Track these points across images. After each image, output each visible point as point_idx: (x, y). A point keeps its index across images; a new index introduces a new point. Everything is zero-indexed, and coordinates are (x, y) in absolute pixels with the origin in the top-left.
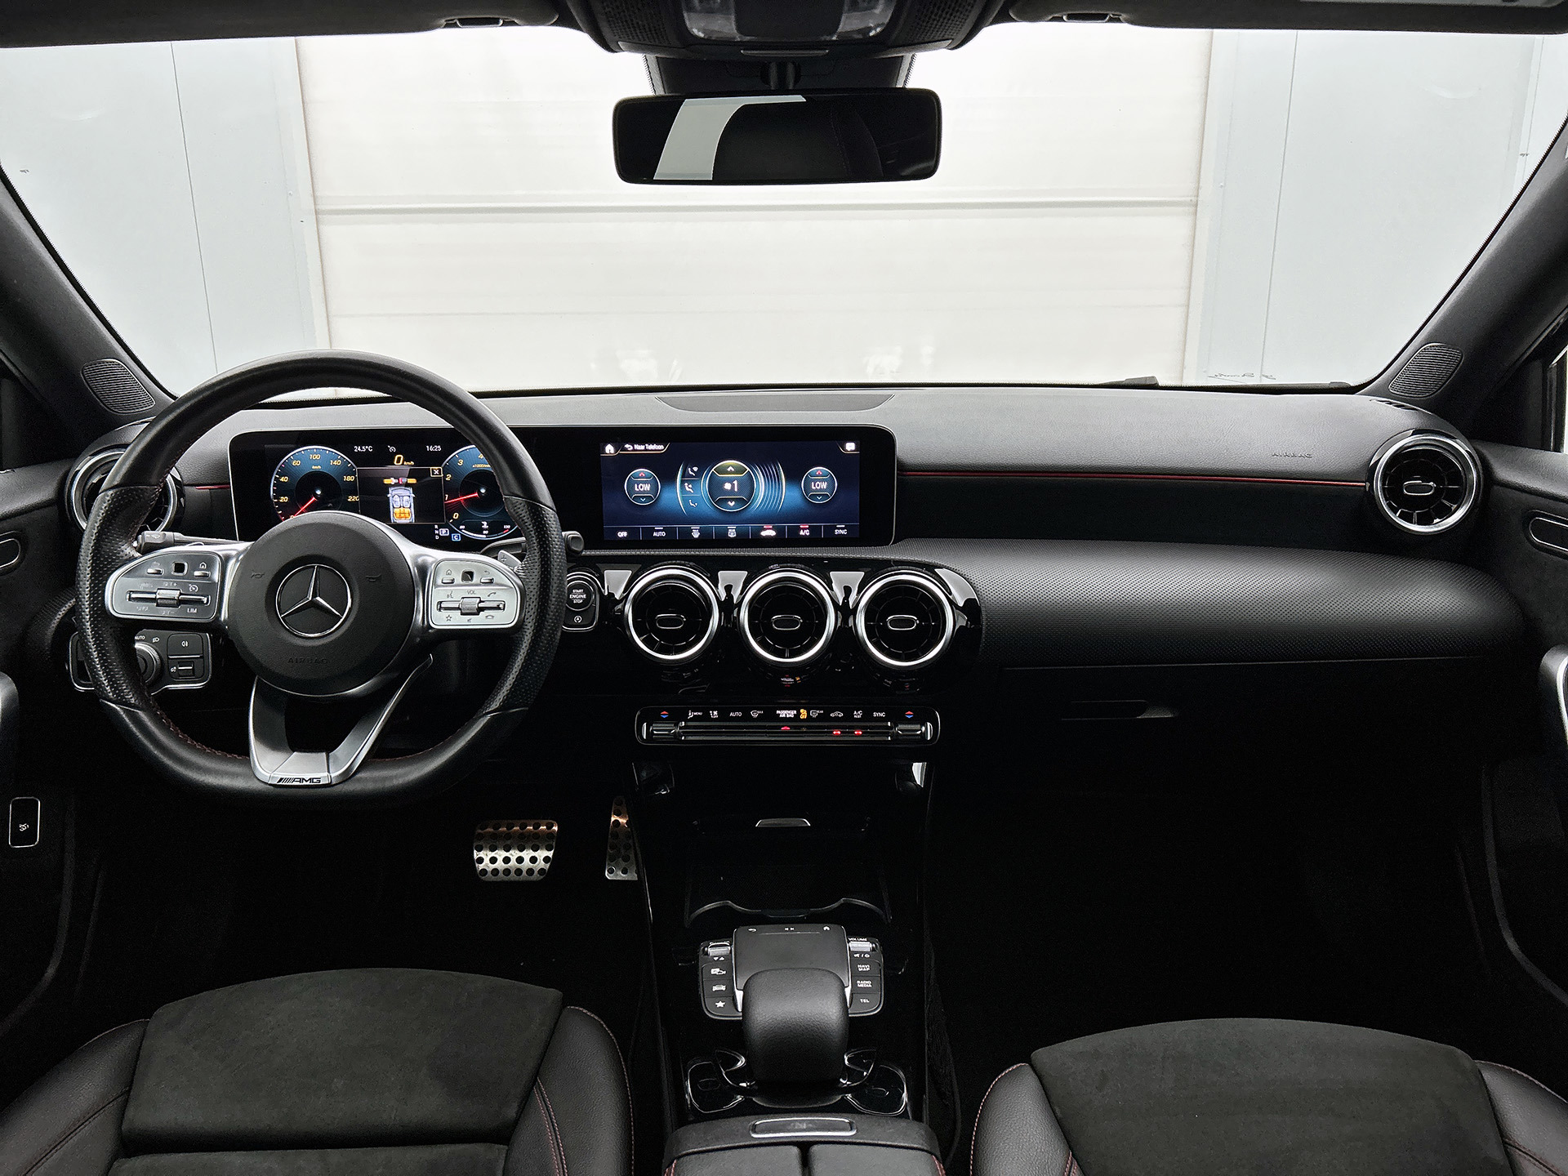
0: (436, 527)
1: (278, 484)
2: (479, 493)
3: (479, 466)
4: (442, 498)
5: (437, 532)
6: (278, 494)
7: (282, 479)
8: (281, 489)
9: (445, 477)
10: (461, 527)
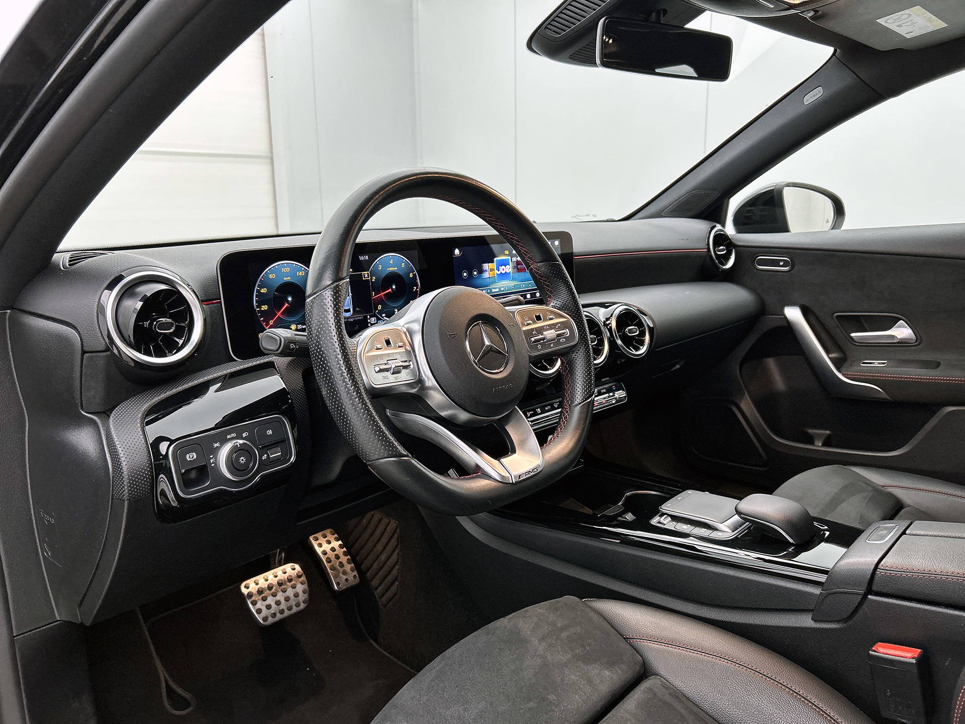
0: (368, 317)
1: (260, 294)
2: (392, 289)
3: (391, 269)
4: (371, 296)
5: (369, 321)
6: (260, 304)
7: (262, 291)
8: (262, 300)
9: (372, 279)
10: (383, 315)
